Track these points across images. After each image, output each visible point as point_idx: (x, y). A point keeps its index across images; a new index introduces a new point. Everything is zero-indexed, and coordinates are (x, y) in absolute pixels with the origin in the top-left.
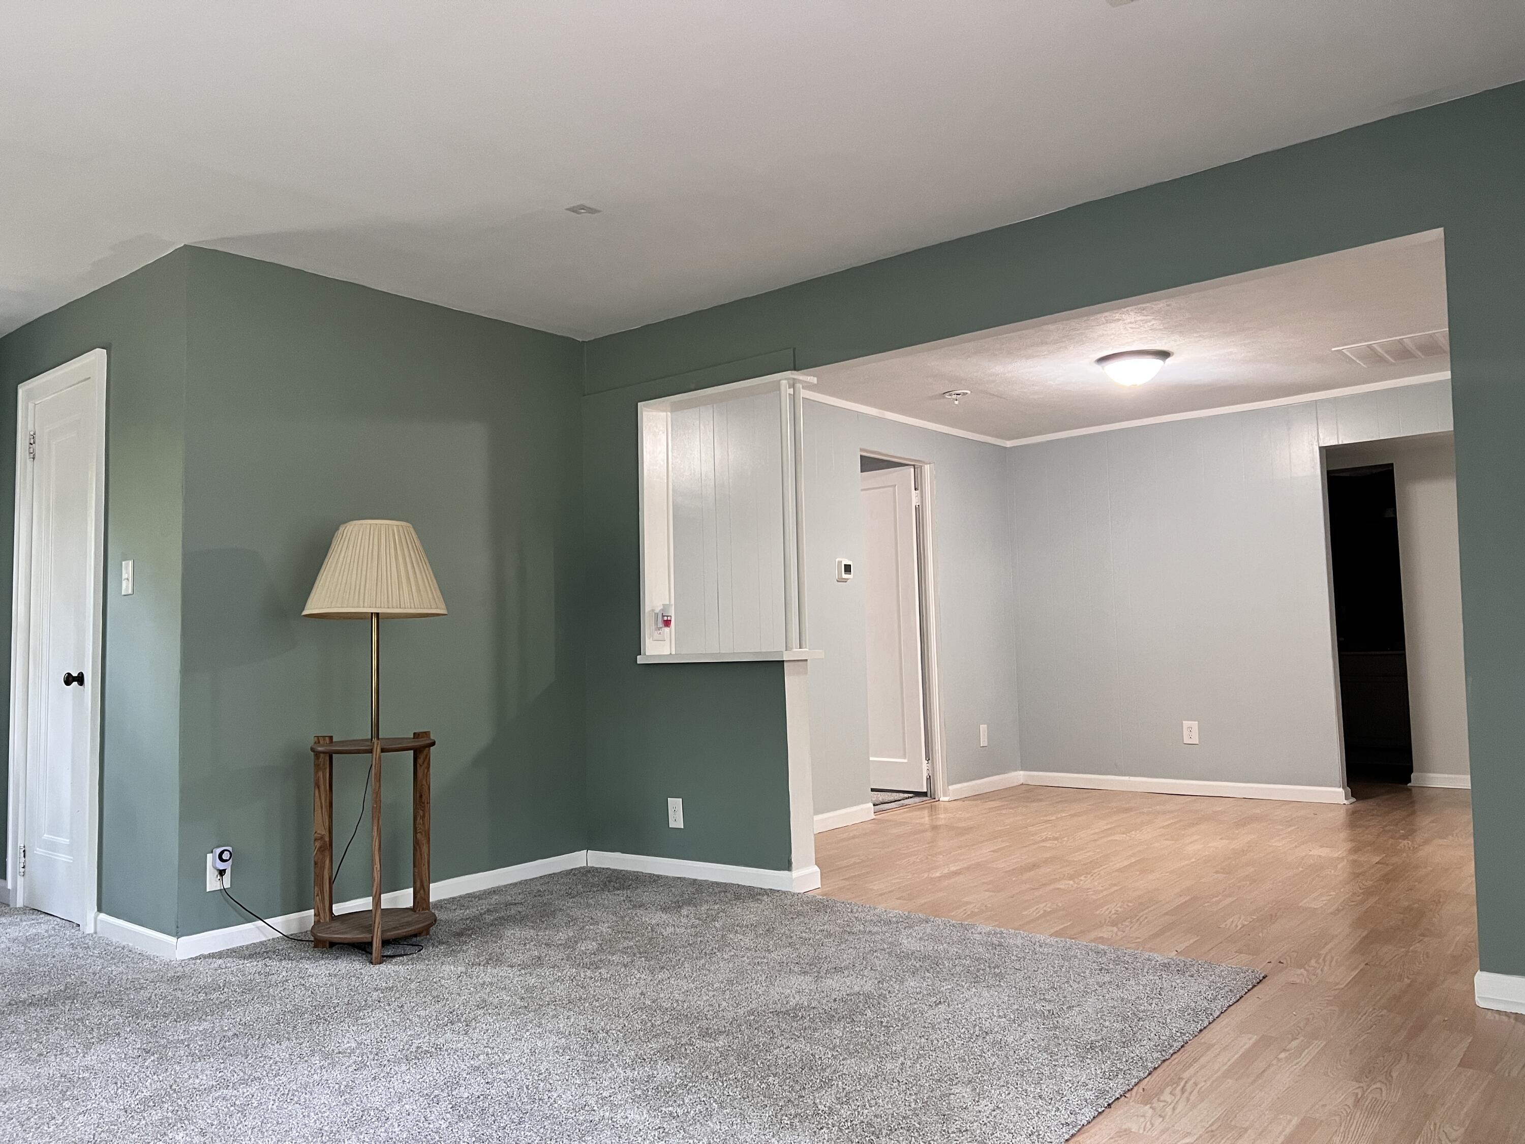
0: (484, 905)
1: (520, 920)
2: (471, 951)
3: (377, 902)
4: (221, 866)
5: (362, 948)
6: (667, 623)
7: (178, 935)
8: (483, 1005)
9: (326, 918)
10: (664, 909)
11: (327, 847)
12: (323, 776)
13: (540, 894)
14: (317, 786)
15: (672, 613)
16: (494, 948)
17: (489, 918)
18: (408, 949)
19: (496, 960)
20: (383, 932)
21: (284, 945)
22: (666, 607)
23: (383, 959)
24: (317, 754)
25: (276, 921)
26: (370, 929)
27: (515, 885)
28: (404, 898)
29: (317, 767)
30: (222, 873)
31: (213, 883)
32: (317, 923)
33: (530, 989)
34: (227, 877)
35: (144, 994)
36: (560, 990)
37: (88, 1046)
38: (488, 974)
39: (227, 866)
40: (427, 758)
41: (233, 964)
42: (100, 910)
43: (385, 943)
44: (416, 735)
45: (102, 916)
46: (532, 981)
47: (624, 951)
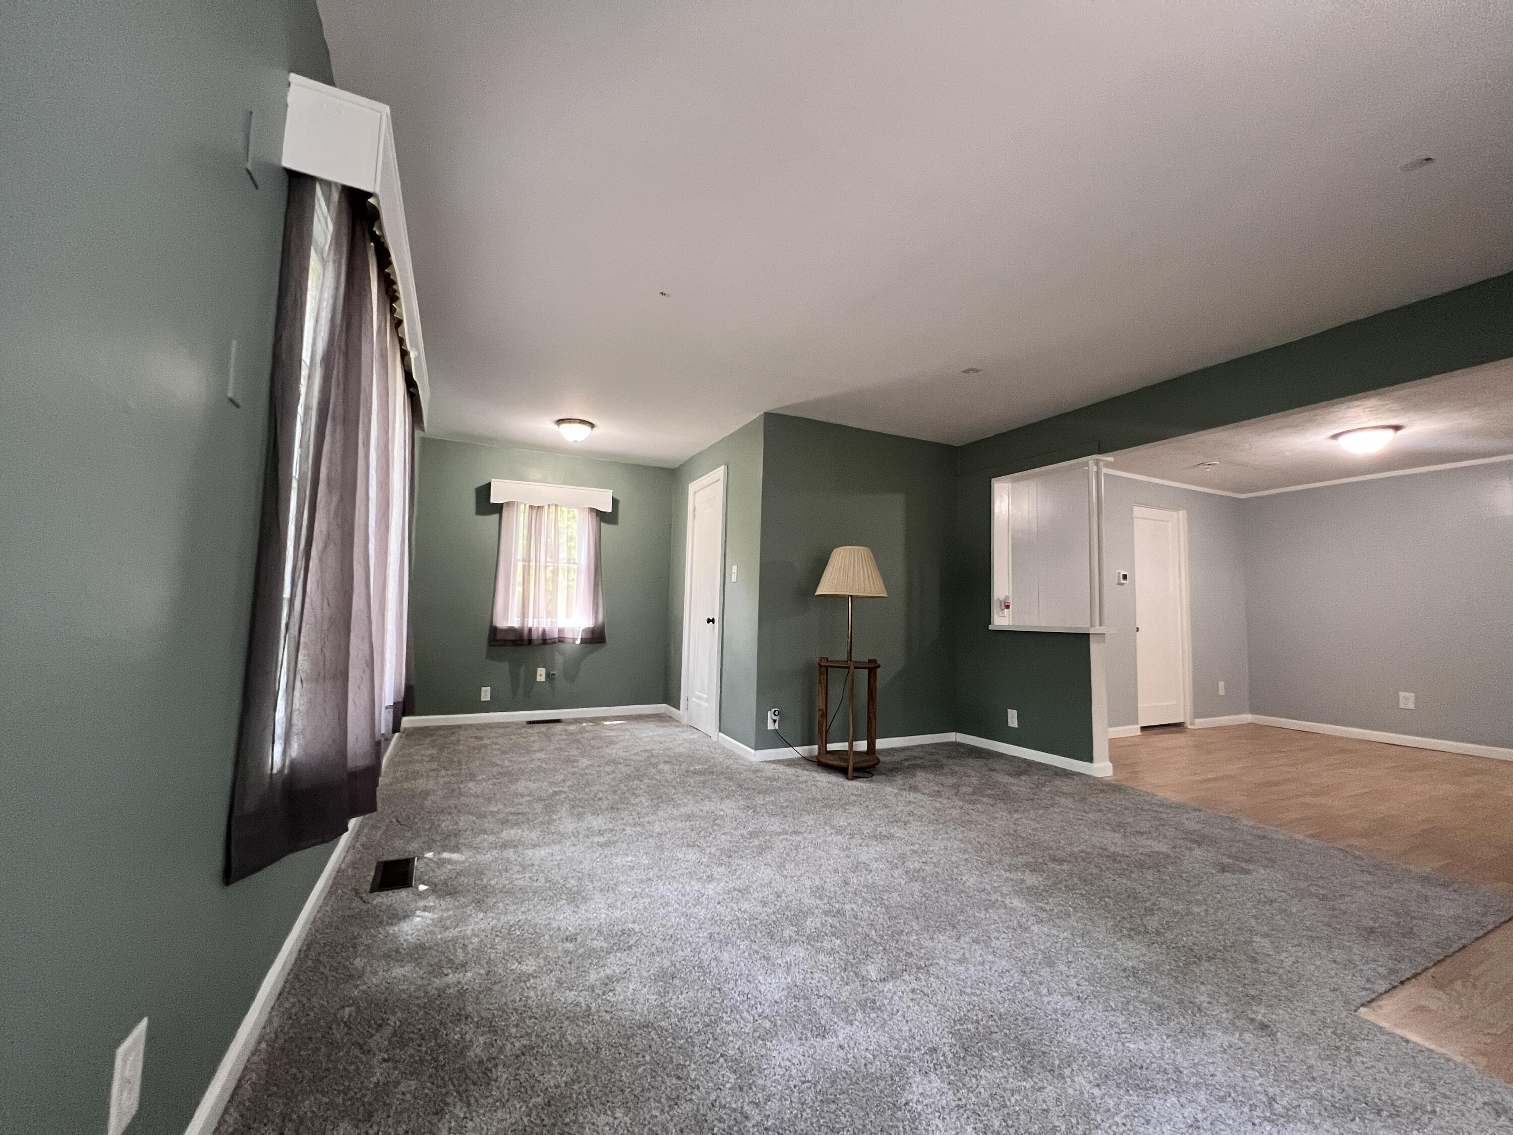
0: (902, 756)
1: (923, 767)
2: (899, 780)
3: (851, 746)
4: (775, 718)
5: (842, 771)
6: (1008, 607)
7: (756, 749)
8: (911, 814)
9: (823, 751)
10: (1009, 775)
11: (824, 715)
12: (823, 677)
13: (932, 754)
14: (820, 682)
15: (1010, 601)
16: (911, 781)
17: (906, 764)
18: (866, 775)
19: (914, 789)
20: (854, 764)
21: (803, 762)
22: (1007, 597)
23: (854, 778)
24: (820, 666)
25: (799, 749)
26: (847, 761)
27: (917, 746)
28: (862, 746)
29: (820, 672)
30: (775, 721)
31: (770, 726)
32: (819, 753)
33: (938, 810)
34: (777, 723)
35: (743, 776)
36: (955, 813)
37: (722, 799)
38: (911, 796)
39: (777, 718)
40: (875, 673)
41: (781, 768)
42: (720, 731)
43: (855, 769)
44: (870, 661)
45: (721, 734)
46: (938, 805)
47: (989, 796)
